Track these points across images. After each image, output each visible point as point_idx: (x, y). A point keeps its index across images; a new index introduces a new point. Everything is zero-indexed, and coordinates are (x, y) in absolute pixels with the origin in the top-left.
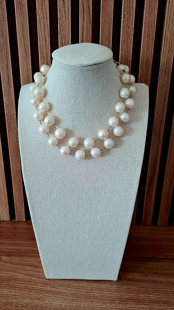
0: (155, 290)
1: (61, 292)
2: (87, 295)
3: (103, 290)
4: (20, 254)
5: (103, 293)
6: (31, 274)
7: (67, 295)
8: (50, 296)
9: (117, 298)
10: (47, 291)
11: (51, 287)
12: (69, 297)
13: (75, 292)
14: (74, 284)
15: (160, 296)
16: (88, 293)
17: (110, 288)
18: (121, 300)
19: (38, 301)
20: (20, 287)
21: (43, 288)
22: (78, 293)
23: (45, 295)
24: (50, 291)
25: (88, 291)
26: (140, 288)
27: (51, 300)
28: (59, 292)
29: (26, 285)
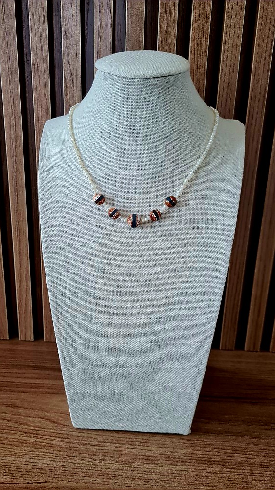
1: (53, 445)
2: (95, 450)
3: (121, 442)
5: (120, 447)
6: (8, 417)
10: (30, 444)
12: (64, 453)
15: (211, 453)
16: (96, 447)
22: (80, 447)
23: (26, 449)
24: (34, 443)
25: (96, 443)
27: (33, 458)
28: (49, 445)
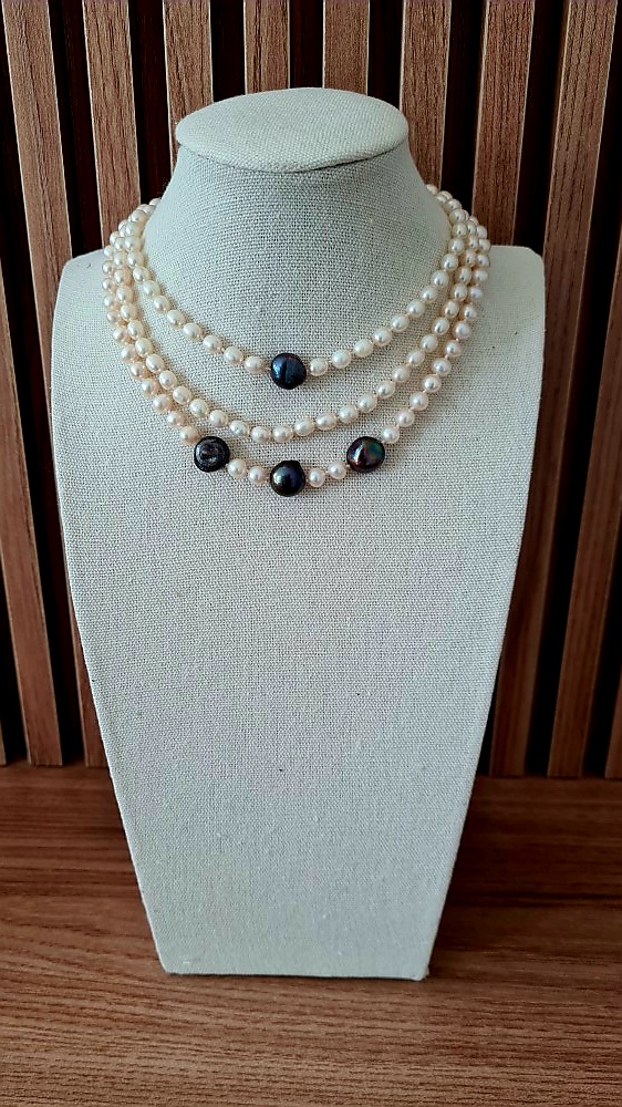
0: (533, 1010)
1: (187, 1022)
2: (283, 1034)
3: (341, 1012)
4: (39, 886)
5: (340, 1025)
6: (79, 957)
7: (207, 1034)
8: (144, 1039)
9: (391, 1044)
10: (134, 1021)
11: (150, 1006)
12: (215, 1043)
13: (238, 1024)
14: (236, 994)
15: (548, 1034)
16: (286, 1027)
17: (366, 1007)
18: (407, 1049)
19: (99, 1059)
20: (35, 1005)
21: (119, 1008)
22: (249, 1027)
23: (127, 1033)
24: (145, 1019)
25: (286, 1016)
26: (476, 1006)
27: (146, 1055)
28: (180, 1024)
29: (55, 1001)
